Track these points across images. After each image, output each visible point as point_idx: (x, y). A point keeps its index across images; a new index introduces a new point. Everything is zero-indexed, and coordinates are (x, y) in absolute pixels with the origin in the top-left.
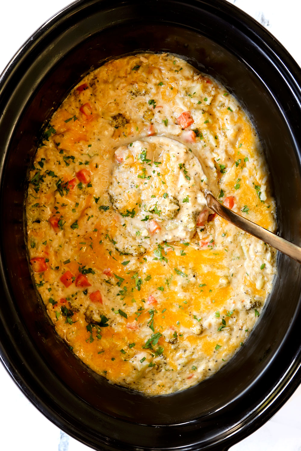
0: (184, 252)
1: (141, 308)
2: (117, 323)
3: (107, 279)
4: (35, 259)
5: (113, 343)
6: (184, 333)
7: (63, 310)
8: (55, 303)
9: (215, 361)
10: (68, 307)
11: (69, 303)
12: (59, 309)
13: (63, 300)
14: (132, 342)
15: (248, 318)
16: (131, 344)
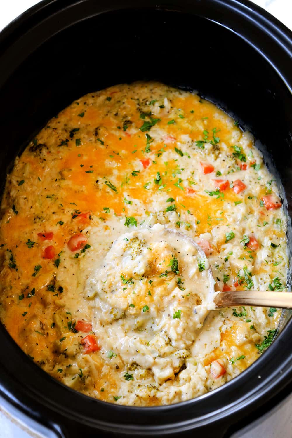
0: (106, 211)
1: (158, 156)
2: (186, 144)
3: (193, 185)
4: (277, 207)
5: (192, 125)
6: (115, 130)
7: (244, 159)
8: (253, 165)
9: (86, 104)
10: (239, 160)
11: (237, 165)
12: (249, 159)
13: (244, 167)
14: (171, 125)
15: (45, 139)
16: (172, 123)
